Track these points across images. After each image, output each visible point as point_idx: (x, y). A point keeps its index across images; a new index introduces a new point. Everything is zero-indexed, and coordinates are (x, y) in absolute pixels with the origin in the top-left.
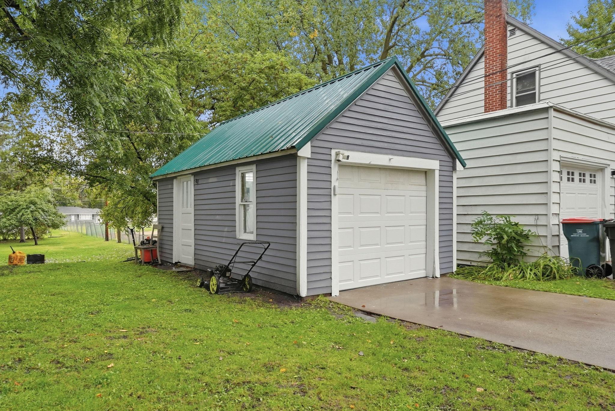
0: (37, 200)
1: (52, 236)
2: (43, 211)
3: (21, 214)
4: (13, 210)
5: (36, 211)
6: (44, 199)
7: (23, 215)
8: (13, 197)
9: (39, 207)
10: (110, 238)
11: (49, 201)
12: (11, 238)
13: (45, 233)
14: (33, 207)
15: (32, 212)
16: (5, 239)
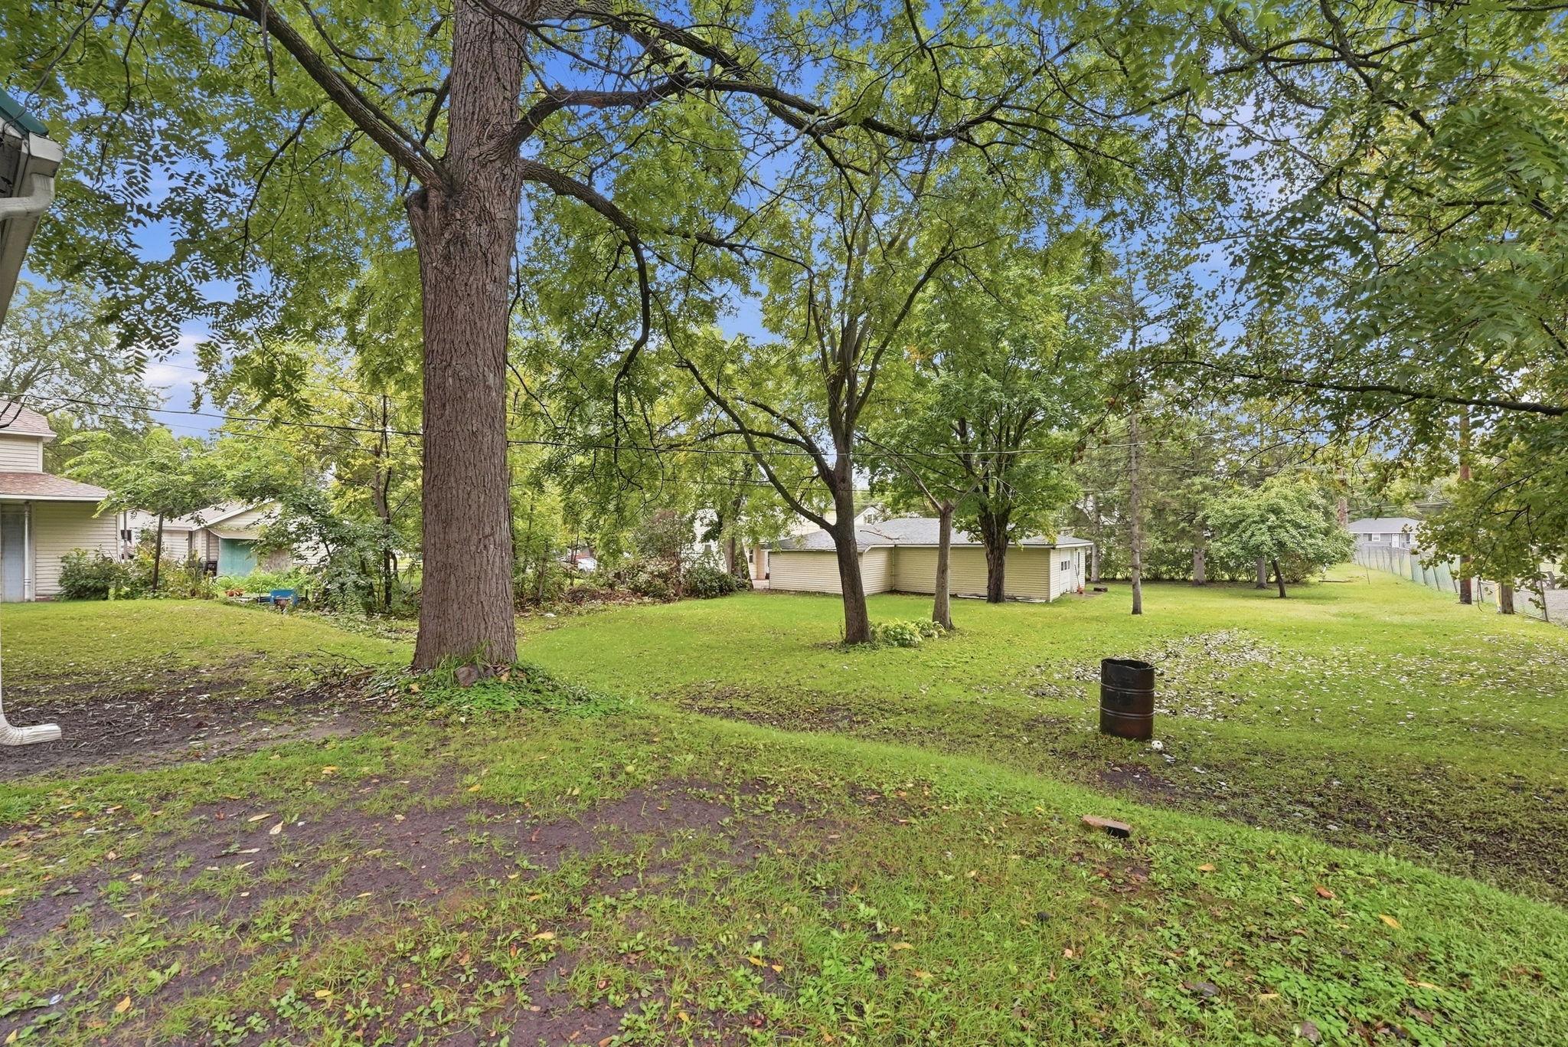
0: (1282, 503)
1: (1328, 578)
2: (1297, 526)
3: (1249, 533)
4: (1235, 526)
5: (1280, 527)
6: (1300, 501)
7: (1253, 535)
8: (1236, 500)
9: (1288, 518)
10: (1474, 596)
11: (1312, 505)
12: (1244, 577)
13: (1311, 573)
14: (1273, 517)
15: (1270, 528)
16: (1233, 580)
